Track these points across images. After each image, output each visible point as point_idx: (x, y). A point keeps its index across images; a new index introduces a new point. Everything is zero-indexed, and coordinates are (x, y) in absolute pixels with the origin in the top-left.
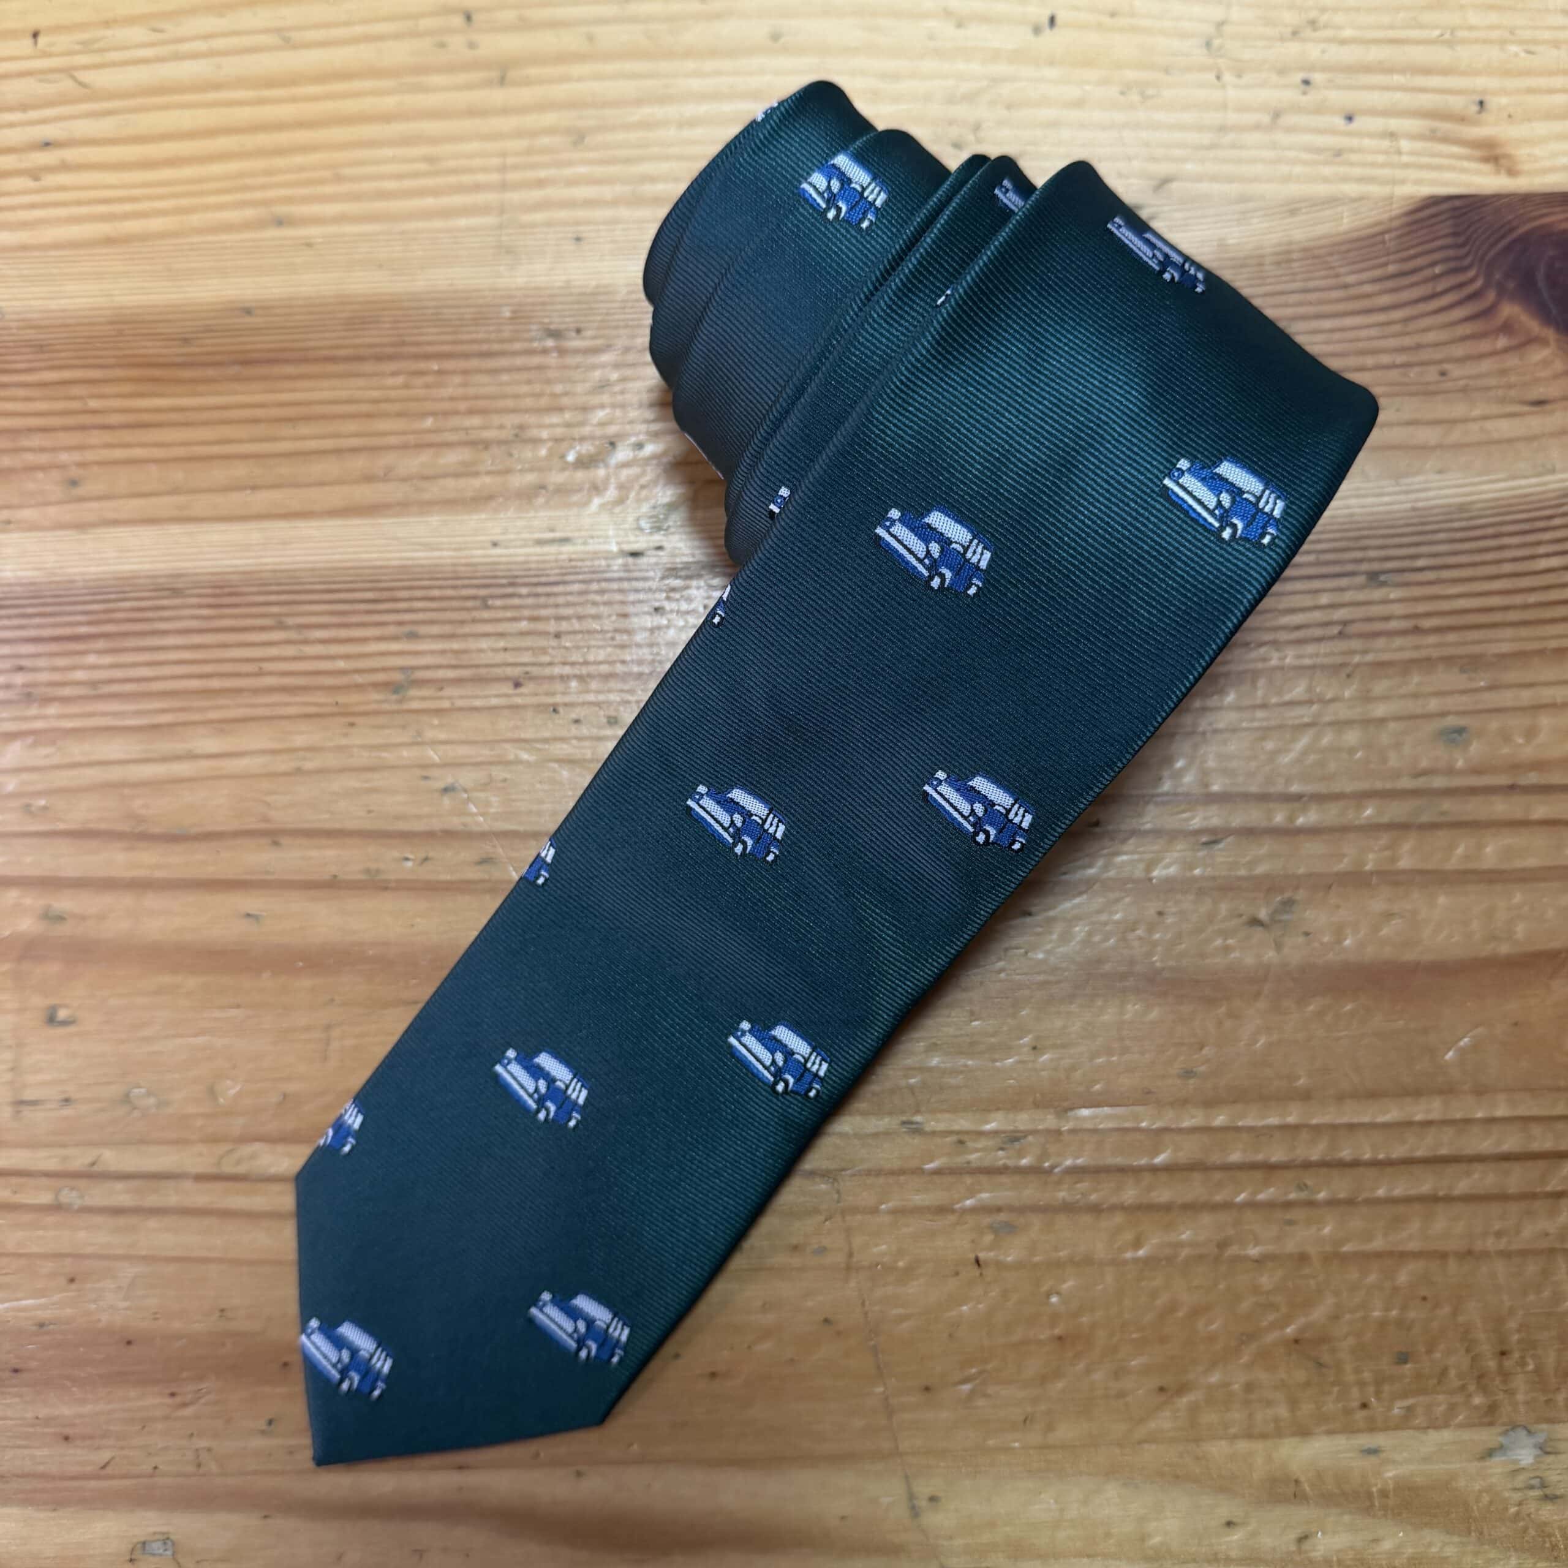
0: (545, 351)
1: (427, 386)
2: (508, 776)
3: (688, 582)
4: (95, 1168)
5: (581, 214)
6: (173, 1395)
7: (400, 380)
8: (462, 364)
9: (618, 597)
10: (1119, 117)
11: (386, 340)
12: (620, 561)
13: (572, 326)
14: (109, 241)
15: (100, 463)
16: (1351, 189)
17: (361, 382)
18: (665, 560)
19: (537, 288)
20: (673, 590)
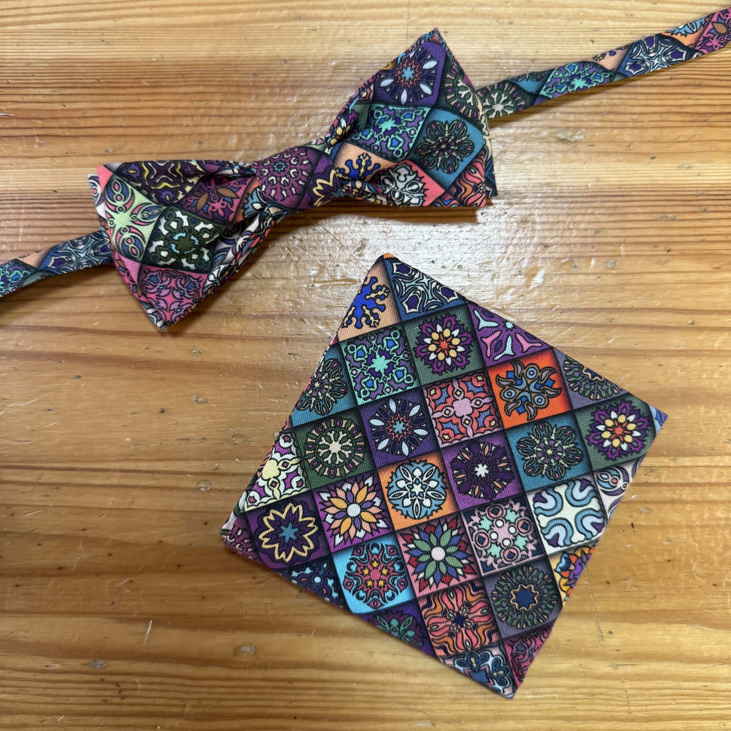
4: (217, 471)
5: (447, 20)
6: (254, 578)
14: (216, 24)
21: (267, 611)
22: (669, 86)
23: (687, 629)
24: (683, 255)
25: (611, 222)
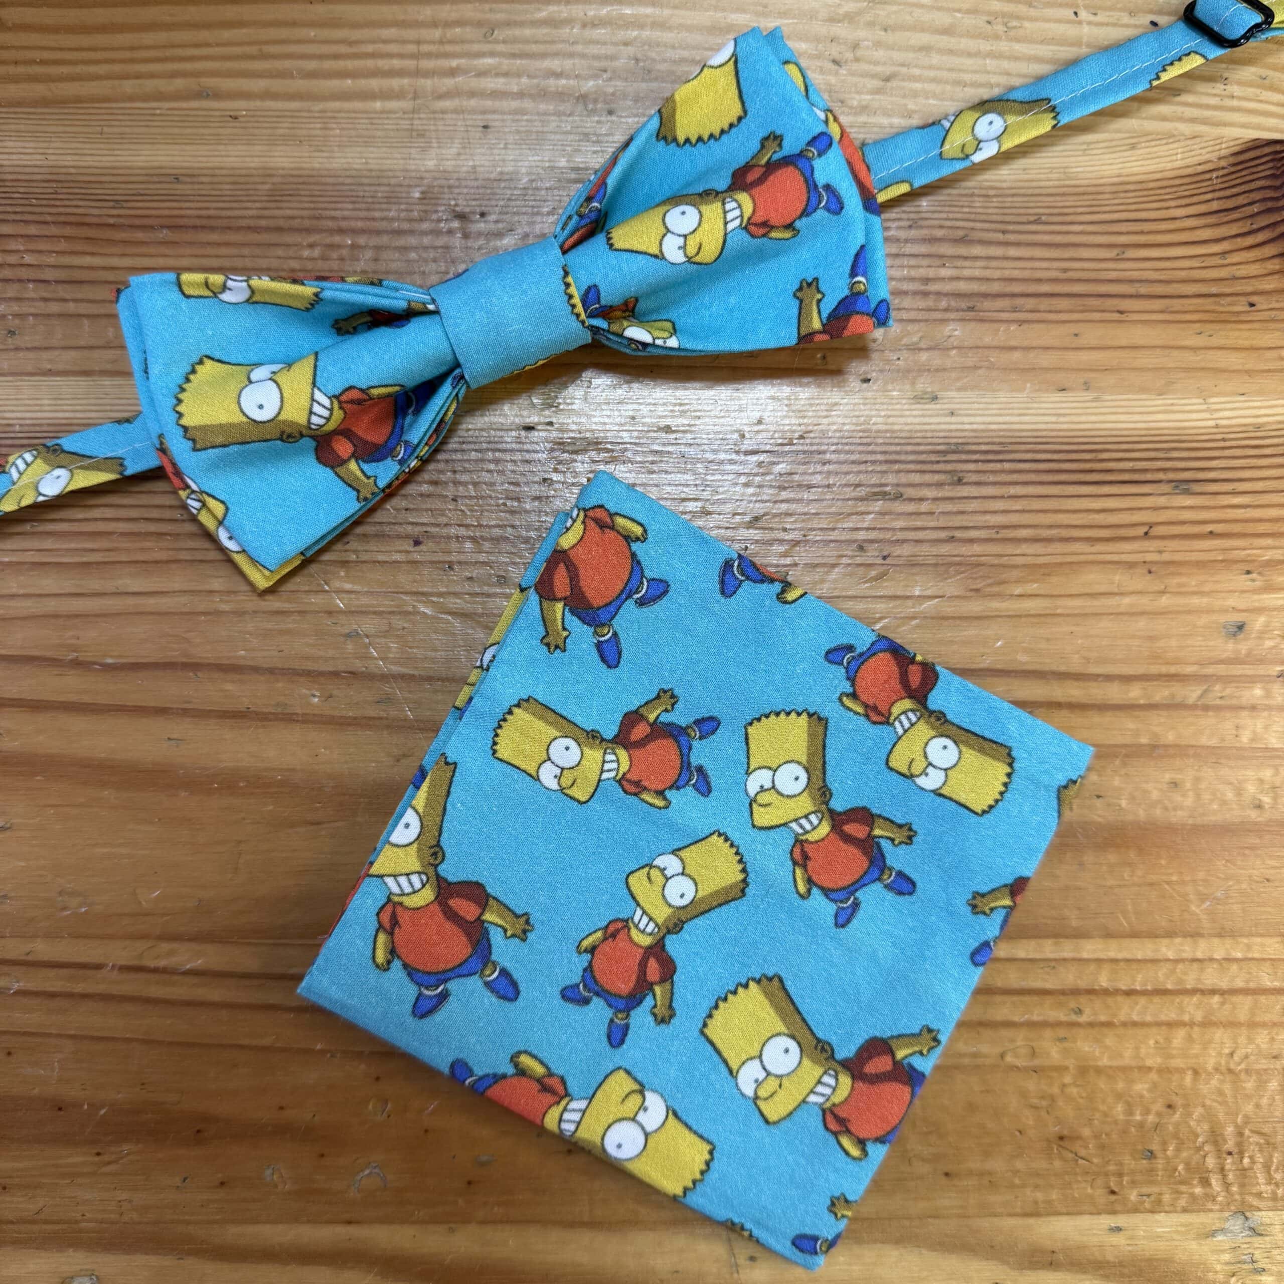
0: (450, 232)
1: (342, 259)
2: (406, 625)
3: (574, 457)
4: (30, 958)
5: (489, 103)
6: (98, 1154)
7: (316, 252)
8: (374, 241)
9: (510, 466)
10: (985, 46)
11: (305, 213)
12: (514, 433)
13: (478, 210)
14: (45, 102)
15: (35, 315)
16: (1185, 129)
17: (280, 252)
18: (555, 434)
19: (445, 171)
20: (560, 462)
21: (122, 1214)
22: (907, 241)
23: (895, 1253)
24: (912, 564)
25: (782, 501)
